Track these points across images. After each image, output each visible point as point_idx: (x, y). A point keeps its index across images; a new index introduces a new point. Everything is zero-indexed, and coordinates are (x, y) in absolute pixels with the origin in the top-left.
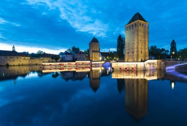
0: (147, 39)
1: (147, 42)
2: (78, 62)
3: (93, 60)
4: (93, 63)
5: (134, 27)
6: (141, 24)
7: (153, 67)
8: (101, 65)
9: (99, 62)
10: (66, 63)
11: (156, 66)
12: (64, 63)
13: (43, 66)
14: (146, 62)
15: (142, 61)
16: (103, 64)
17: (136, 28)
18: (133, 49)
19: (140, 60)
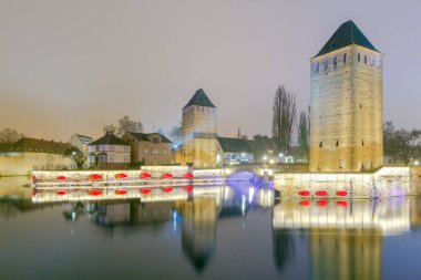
0: (377, 103)
1: (377, 112)
2: (149, 168)
3: (197, 163)
4: (195, 173)
5: (340, 64)
6: (362, 58)
7: (398, 188)
8: (221, 181)
9: (217, 171)
10: (112, 174)
11: (408, 185)
12: (104, 173)
13: (35, 180)
14: (376, 175)
15: (363, 171)
16: (228, 177)
17: (348, 69)
18: (337, 132)
19: (359, 168)
